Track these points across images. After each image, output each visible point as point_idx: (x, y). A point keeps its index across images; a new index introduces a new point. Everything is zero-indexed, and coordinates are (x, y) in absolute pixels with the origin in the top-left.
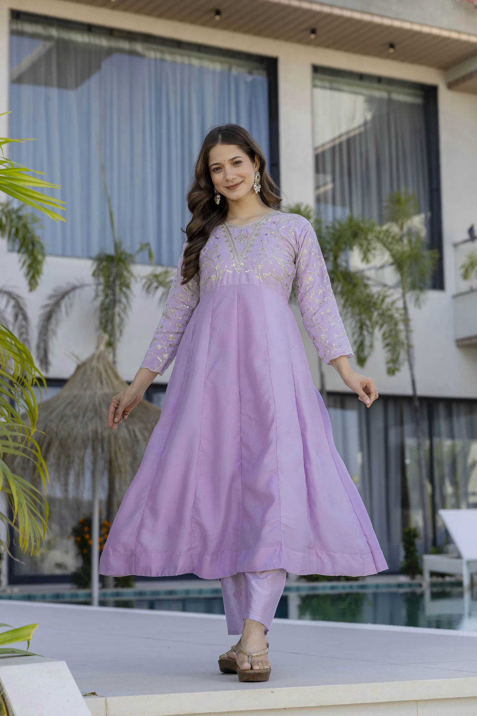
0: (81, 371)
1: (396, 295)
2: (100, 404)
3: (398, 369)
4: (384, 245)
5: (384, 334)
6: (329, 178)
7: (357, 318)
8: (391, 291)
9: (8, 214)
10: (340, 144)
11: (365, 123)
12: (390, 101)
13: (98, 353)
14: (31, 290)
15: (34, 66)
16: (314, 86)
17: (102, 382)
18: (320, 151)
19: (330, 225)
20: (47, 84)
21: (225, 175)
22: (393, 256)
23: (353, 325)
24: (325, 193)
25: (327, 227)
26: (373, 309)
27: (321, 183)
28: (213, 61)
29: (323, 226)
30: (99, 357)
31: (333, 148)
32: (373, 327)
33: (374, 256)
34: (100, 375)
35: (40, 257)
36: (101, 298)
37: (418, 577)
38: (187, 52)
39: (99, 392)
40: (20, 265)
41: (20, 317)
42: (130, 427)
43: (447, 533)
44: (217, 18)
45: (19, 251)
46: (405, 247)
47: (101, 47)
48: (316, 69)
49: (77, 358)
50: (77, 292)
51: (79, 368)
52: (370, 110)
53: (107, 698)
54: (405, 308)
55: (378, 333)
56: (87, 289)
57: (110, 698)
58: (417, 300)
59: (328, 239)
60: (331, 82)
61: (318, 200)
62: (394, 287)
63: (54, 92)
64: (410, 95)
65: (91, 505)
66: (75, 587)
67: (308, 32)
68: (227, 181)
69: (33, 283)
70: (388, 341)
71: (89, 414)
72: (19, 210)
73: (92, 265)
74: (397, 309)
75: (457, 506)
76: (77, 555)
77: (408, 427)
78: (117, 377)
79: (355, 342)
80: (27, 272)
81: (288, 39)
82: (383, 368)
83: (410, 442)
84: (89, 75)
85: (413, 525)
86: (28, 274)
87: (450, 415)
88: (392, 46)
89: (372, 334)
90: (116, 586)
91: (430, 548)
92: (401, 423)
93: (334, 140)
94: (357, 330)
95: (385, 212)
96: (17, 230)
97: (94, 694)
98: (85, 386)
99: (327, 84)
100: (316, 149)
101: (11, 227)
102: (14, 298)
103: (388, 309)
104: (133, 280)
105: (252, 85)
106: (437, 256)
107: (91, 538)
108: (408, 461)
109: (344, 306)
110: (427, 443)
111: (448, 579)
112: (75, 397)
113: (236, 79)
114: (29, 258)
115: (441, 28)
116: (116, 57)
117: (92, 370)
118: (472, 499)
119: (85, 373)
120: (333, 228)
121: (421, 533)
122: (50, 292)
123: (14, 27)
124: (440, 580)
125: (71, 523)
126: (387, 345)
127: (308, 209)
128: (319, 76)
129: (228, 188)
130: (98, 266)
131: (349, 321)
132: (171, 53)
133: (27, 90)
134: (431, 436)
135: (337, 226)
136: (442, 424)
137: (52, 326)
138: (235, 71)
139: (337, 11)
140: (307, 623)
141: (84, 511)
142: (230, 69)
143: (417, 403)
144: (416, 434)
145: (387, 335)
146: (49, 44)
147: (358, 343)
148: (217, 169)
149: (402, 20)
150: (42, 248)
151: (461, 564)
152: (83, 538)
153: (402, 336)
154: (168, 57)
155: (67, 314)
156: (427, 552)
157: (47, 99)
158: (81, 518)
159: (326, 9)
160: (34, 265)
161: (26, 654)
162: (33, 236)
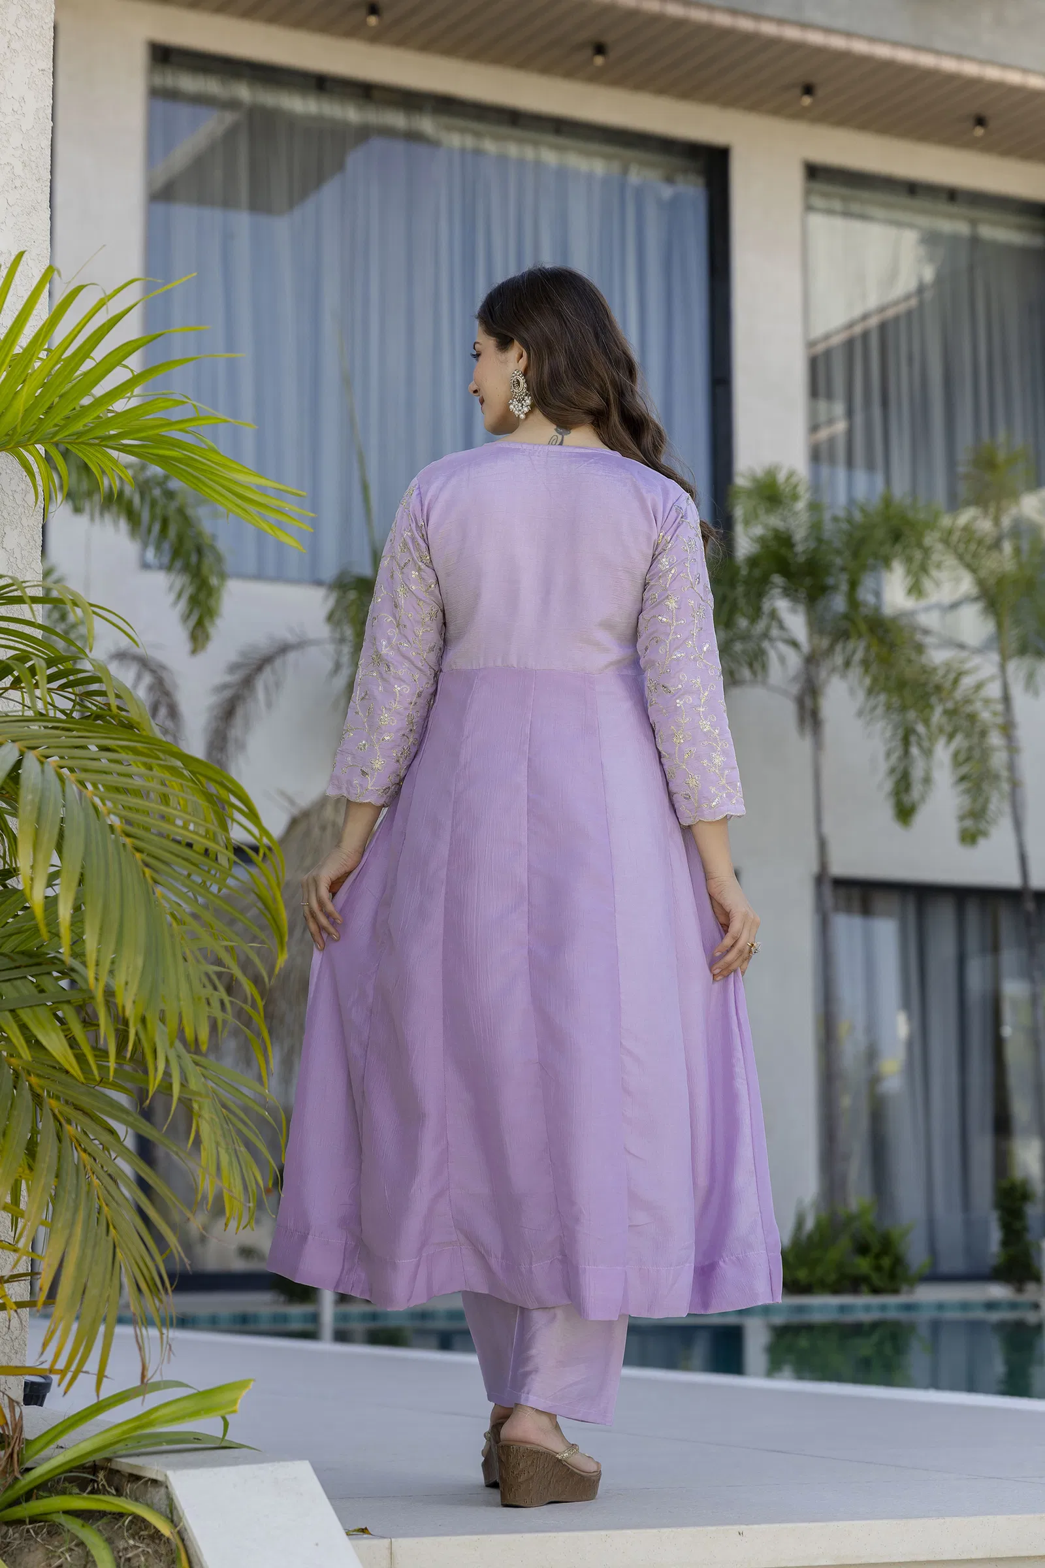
0: (301, 828)
1: (985, 667)
3: (985, 834)
4: (961, 557)
5: (956, 755)
6: (839, 408)
7: (895, 717)
8: (976, 660)
9: (144, 486)
10: (865, 335)
11: (921, 290)
12: (975, 241)
14: (194, 652)
15: (199, 165)
16: (809, 208)
18: (820, 348)
19: (841, 514)
20: (228, 203)
22: (981, 583)
23: (888, 734)
24: (831, 441)
25: (835, 519)
26: (934, 700)
27: (822, 417)
28: (589, 154)
29: (827, 516)
31: (850, 344)
32: (932, 739)
33: (938, 584)
35: (214, 581)
37: (1031, 1290)
38: (532, 135)
40: (172, 597)
41: (163, 711)
44: (599, 60)
45: (169, 568)
46: (1005, 560)
47: (346, 124)
48: (814, 172)
49: (292, 802)
50: (292, 656)
51: (294, 822)
52: (931, 259)
53: (393, 1540)
54: (1006, 699)
55: (943, 753)
56: (313, 651)
57: (400, 1540)
58: (1030, 678)
59: (838, 544)
60: (844, 199)
61: (816, 456)
62: (979, 651)
63: (242, 221)
64: (1020, 228)
66: (282, 1298)
67: (798, 91)
69: (199, 635)
70: (964, 770)
73: (326, 598)
74: (987, 701)
77: (1010, 957)
79: (892, 771)
80: (187, 612)
81: (755, 107)
82: (951, 828)
83: (1014, 989)
84: (319, 180)
85: (1018, 1174)
86: (186, 618)
88: (980, 121)
89: (928, 753)
92: (994, 948)
93: (850, 325)
94: (897, 743)
95: (963, 489)
96: (165, 522)
97: (364, 1531)
98: (309, 861)
99: (837, 205)
100: (811, 344)
101: (153, 518)
102: (153, 671)
103: (967, 701)
105: (672, 207)
108: (1007, 1031)
109: (870, 692)
112: (287, 885)
113: (639, 193)
114: (191, 583)
116: (377, 144)
117: (323, 828)
119: (307, 833)
120: (850, 520)
121: (1039, 1188)
122: (233, 657)
123: (158, 81)
126: (963, 779)
127: (794, 480)
128: (818, 186)
130: (338, 602)
131: (880, 725)
132: (497, 138)
133: (184, 216)
135: (858, 516)
137: (235, 732)
138: (635, 177)
139: (860, 47)
140: (786, 1384)
142: (625, 171)
143: (1030, 906)
144: (1027, 973)
145: (962, 757)
146: (229, 118)
147: (898, 775)
149: (1005, 66)
150: (219, 559)
153: (999, 760)
154: (490, 146)
155: (269, 705)
157: (228, 237)
159: (838, 43)
160: (202, 596)
161: (224, 1444)
162: (199, 534)
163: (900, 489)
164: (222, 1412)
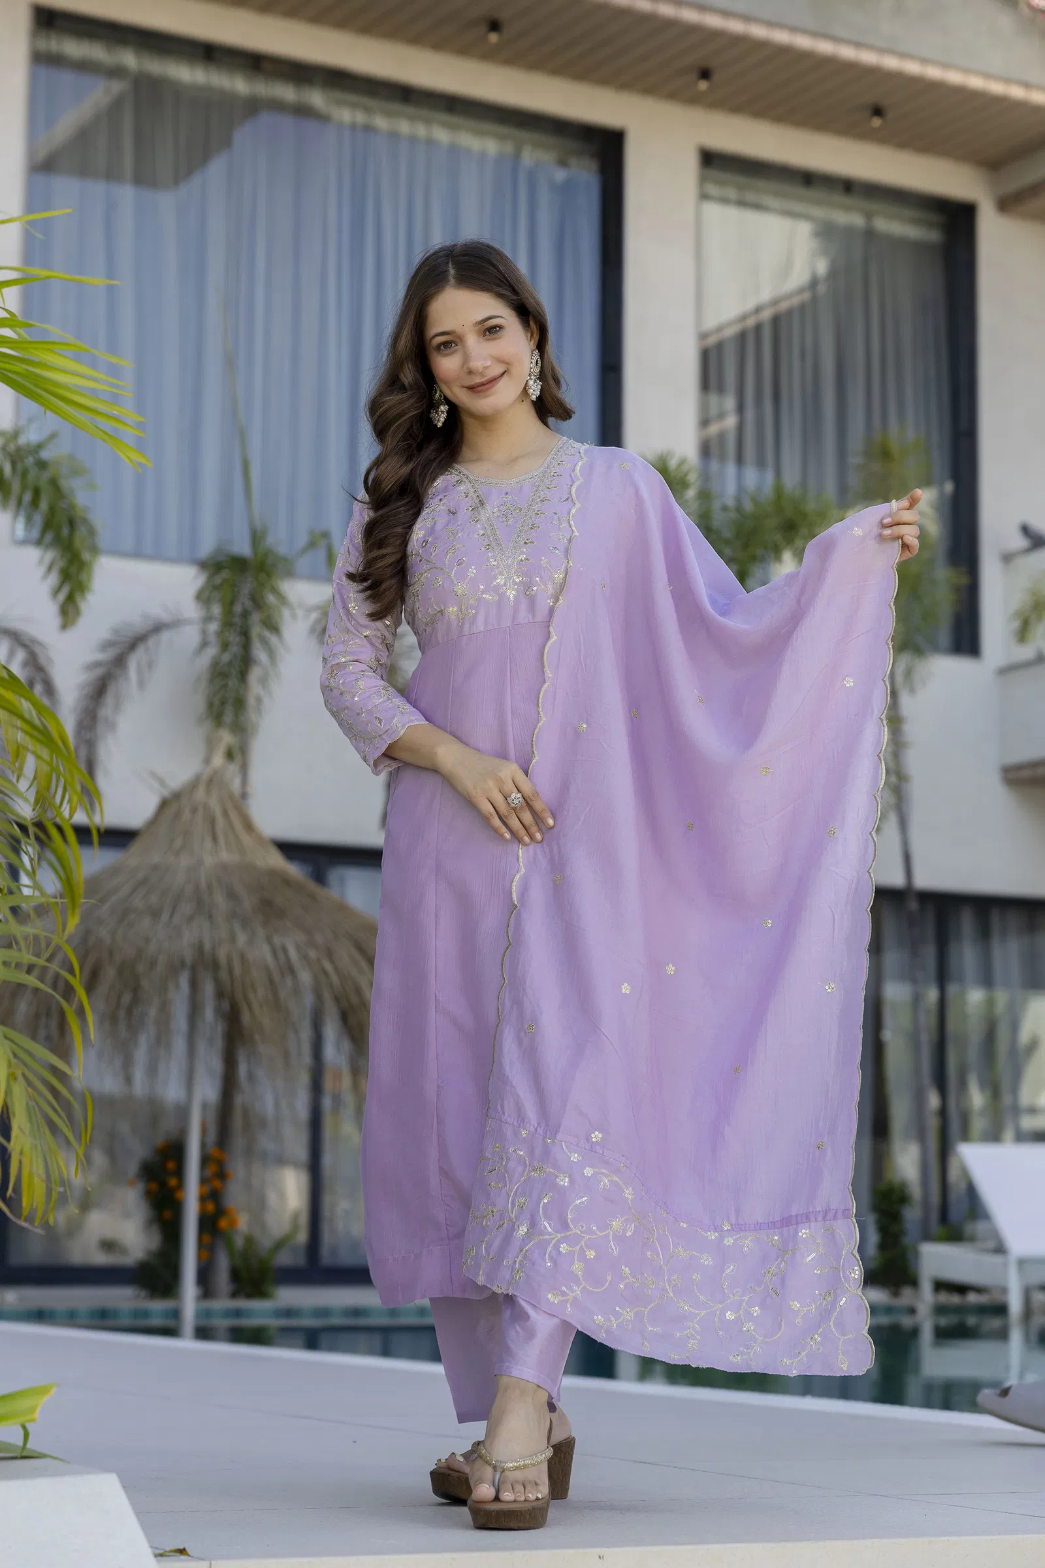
0: (170, 812)
2: (210, 887)
6: (730, 402)
9: (16, 458)
10: (758, 328)
11: (814, 283)
12: (870, 234)
13: (208, 772)
14: (64, 626)
15: (83, 136)
16: (704, 196)
17: (215, 838)
18: (712, 341)
19: (730, 502)
20: (111, 175)
21: (466, 359)
24: (722, 436)
25: (725, 508)
27: (713, 411)
28: (480, 134)
29: (716, 505)
30: (210, 781)
31: (742, 336)
34: (212, 822)
35: (86, 556)
36: (212, 651)
37: (907, 1294)
38: (424, 112)
39: (209, 861)
40: (42, 571)
41: (38, 689)
42: (277, 940)
43: (972, 1192)
44: (493, 37)
45: (39, 543)
47: (234, 95)
48: (710, 159)
49: (162, 782)
50: (165, 636)
51: (164, 804)
52: (825, 253)
56: (185, 629)
58: (910, 673)
59: (727, 533)
60: (740, 188)
61: (706, 450)
63: (127, 194)
64: (915, 222)
65: (183, 1112)
66: (143, 1293)
67: (693, 76)
68: (470, 372)
69: (69, 611)
71: (186, 908)
72: (40, 447)
73: (197, 577)
75: (994, 1136)
76: (149, 1223)
77: (892, 959)
78: (249, 826)
80: (57, 587)
81: (650, 91)
83: (895, 992)
84: (205, 159)
85: (895, 1177)
86: (56, 592)
87: (984, 934)
88: (878, 111)
90: (234, 1295)
91: (935, 1227)
93: (744, 318)
95: (854, 480)
96: (37, 493)
97: (182, 1552)
98: (178, 843)
99: (732, 193)
100: (703, 336)
101: (24, 488)
102: (24, 646)
104: (286, 613)
105: (565, 191)
106: (964, 580)
107: (181, 1184)
108: (887, 1035)
110: (932, 995)
111: (972, 1298)
112: (155, 868)
113: (532, 176)
114: (62, 556)
115: (987, 76)
116: (266, 119)
117: (194, 810)
118: (1028, 1123)
119: (177, 815)
120: (739, 509)
121: (916, 1191)
122: (104, 634)
123: (42, 45)
124: (955, 1299)
125: (138, 1151)
127: (684, 467)
128: (714, 173)
129: (472, 388)
130: (209, 580)
132: (389, 114)
133: (66, 186)
134: (942, 978)
135: (748, 506)
136: (966, 954)
137: (106, 711)
138: (529, 156)
139: (758, 32)
140: (659, 1389)
141: (168, 1126)
142: (518, 153)
143: (913, 905)
144: (910, 976)
146: (117, 87)
148: (446, 344)
149: (903, 55)
150: (92, 532)
151: (1005, 1265)
152: (163, 1185)
154: (381, 122)
155: (141, 684)
156: (928, 1237)
157: (111, 207)
158: (160, 1141)
159: (736, 26)
160: (73, 570)
161: (24, 1454)
162: (72, 507)
163: (791, 479)
164: (22, 1420)
